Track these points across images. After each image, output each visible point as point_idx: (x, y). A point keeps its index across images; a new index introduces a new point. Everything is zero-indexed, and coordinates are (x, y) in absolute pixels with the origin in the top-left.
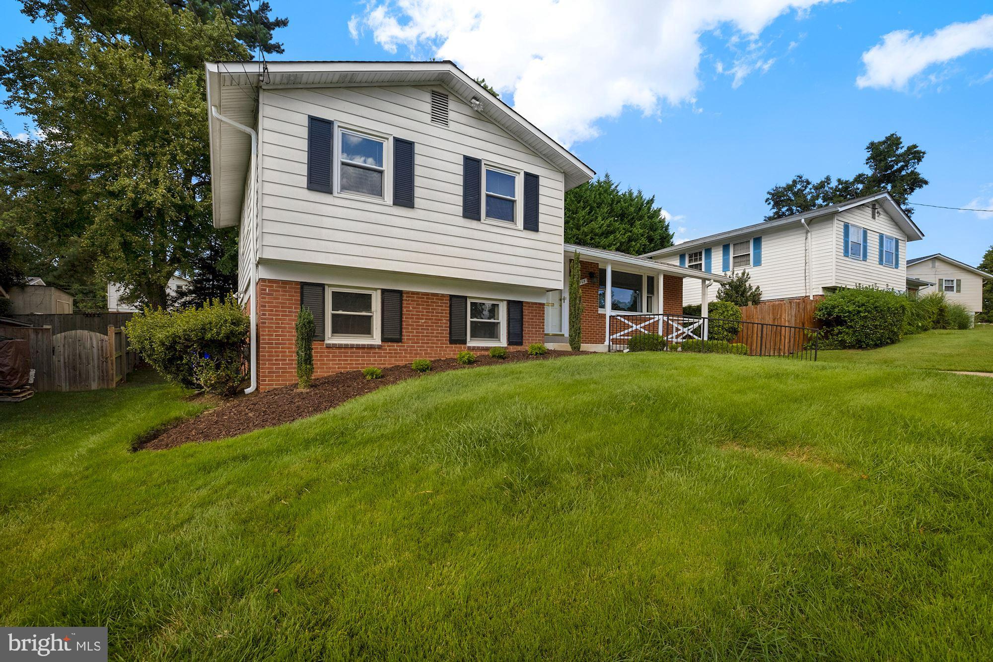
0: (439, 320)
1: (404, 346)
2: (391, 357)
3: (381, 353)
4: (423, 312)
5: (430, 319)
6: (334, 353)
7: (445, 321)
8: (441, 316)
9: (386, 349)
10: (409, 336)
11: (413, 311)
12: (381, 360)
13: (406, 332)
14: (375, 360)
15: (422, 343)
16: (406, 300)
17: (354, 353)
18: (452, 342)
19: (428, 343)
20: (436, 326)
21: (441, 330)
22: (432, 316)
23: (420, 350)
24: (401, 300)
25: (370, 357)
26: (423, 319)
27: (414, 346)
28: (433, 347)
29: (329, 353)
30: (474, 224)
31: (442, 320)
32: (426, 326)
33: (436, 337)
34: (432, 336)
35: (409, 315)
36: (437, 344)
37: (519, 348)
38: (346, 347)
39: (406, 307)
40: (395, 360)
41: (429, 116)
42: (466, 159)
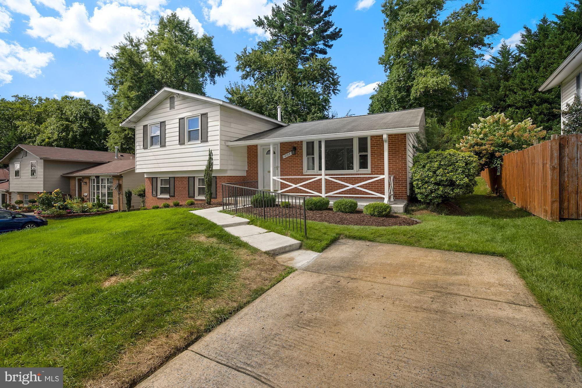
1: (175, 199)
3: (169, 200)
4: (180, 184)
7: (187, 188)
8: (186, 186)
11: (178, 184)
13: (176, 193)
15: (180, 197)
16: (176, 180)
17: (163, 200)
18: (190, 197)
19: (182, 197)
20: (184, 190)
21: (186, 192)
22: (183, 186)
23: (180, 200)
26: (180, 187)
27: (178, 199)
28: (183, 199)
29: (158, 200)
30: (183, 147)
32: (181, 190)
33: (184, 195)
35: (177, 186)
36: (185, 198)
38: (163, 198)
39: (176, 183)
41: (169, 108)
42: (180, 119)
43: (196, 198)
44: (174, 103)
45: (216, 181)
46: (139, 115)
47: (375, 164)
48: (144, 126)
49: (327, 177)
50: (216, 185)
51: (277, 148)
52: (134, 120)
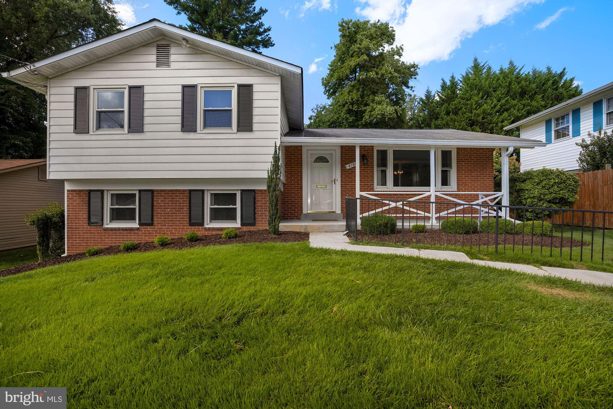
0: (181, 208)
1: (155, 228)
2: (146, 236)
3: (139, 233)
4: (169, 203)
5: (174, 208)
6: (109, 233)
7: (186, 209)
8: (183, 206)
9: (142, 231)
10: (159, 221)
11: (162, 203)
12: (139, 238)
13: (157, 218)
14: (135, 238)
15: (168, 226)
16: (156, 196)
17: (120, 233)
18: (191, 224)
19: (173, 226)
20: (179, 213)
21: (183, 216)
22: (176, 206)
23: (167, 231)
24: (153, 196)
25: (131, 236)
26: (168, 208)
27: (162, 228)
28: (176, 228)
29: (105, 233)
30: (192, 135)
31: (183, 208)
32: (171, 213)
33: (179, 221)
34: (176, 221)
35: (159, 206)
36: (180, 226)
37: (252, 228)
38: (119, 229)
39: (156, 201)
40: (149, 238)
41: (155, 64)
42: (184, 87)
43: (206, 226)
44: (168, 56)
45: (255, 198)
46: (66, 64)
47: (463, 181)
48: (77, 89)
49: (438, 194)
50: (255, 203)
51: (334, 155)
52: (48, 72)
